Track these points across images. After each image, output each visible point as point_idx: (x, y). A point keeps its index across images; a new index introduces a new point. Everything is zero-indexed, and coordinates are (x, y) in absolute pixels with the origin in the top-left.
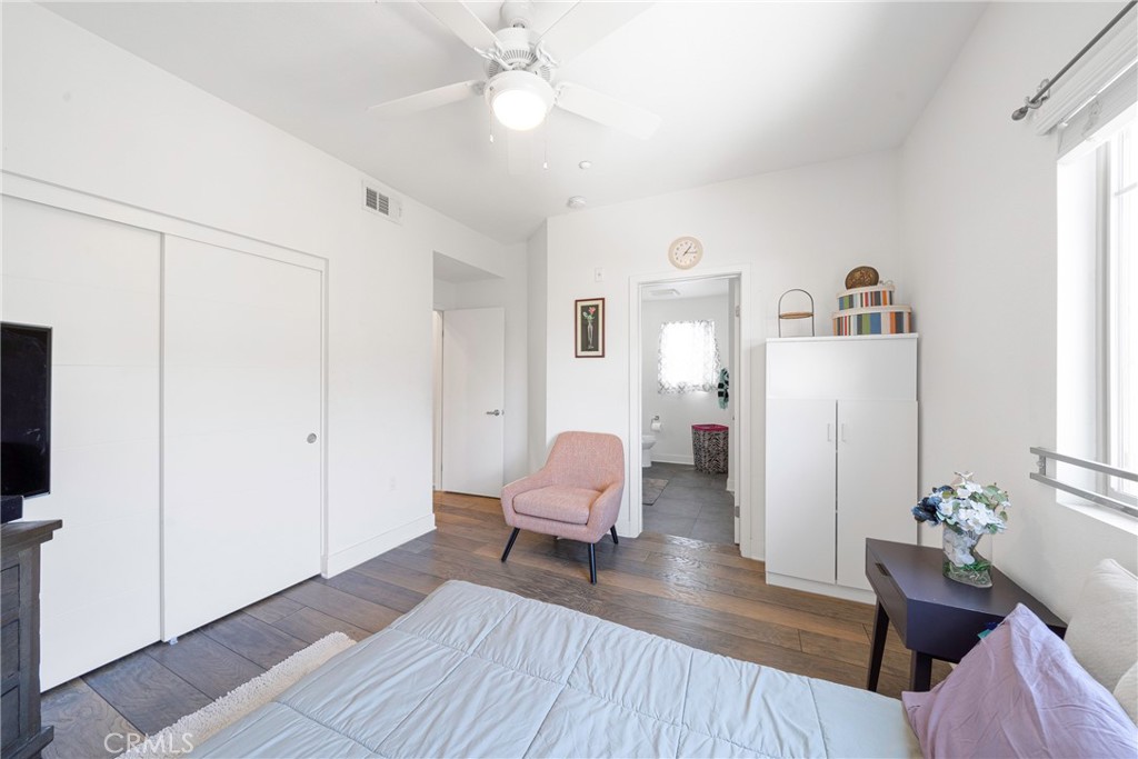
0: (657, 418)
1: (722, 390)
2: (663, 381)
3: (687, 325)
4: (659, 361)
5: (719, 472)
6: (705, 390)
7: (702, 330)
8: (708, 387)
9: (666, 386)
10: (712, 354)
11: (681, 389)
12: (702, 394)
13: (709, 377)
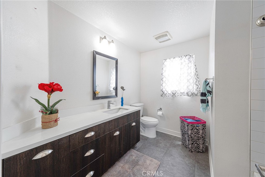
0: (161, 109)
1: (204, 98)
2: (164, 90)
3: (177, 59)
4: (162, 79)
5: (199, 152)
6: (188, 95)
7: (187, 61)
8: (190, 94)
9: (165, 92)
10: (193, 74)
11: (174, 94)
12: (187, 97)
13: (191, 88)
